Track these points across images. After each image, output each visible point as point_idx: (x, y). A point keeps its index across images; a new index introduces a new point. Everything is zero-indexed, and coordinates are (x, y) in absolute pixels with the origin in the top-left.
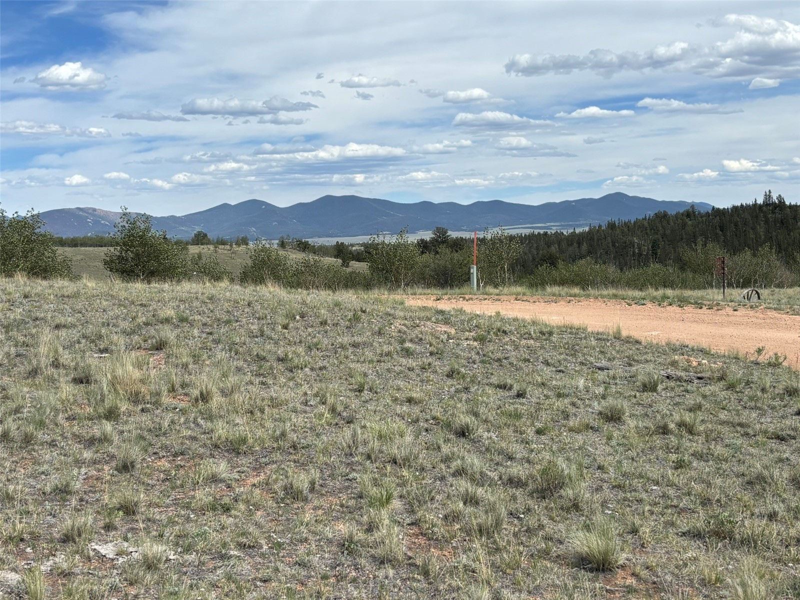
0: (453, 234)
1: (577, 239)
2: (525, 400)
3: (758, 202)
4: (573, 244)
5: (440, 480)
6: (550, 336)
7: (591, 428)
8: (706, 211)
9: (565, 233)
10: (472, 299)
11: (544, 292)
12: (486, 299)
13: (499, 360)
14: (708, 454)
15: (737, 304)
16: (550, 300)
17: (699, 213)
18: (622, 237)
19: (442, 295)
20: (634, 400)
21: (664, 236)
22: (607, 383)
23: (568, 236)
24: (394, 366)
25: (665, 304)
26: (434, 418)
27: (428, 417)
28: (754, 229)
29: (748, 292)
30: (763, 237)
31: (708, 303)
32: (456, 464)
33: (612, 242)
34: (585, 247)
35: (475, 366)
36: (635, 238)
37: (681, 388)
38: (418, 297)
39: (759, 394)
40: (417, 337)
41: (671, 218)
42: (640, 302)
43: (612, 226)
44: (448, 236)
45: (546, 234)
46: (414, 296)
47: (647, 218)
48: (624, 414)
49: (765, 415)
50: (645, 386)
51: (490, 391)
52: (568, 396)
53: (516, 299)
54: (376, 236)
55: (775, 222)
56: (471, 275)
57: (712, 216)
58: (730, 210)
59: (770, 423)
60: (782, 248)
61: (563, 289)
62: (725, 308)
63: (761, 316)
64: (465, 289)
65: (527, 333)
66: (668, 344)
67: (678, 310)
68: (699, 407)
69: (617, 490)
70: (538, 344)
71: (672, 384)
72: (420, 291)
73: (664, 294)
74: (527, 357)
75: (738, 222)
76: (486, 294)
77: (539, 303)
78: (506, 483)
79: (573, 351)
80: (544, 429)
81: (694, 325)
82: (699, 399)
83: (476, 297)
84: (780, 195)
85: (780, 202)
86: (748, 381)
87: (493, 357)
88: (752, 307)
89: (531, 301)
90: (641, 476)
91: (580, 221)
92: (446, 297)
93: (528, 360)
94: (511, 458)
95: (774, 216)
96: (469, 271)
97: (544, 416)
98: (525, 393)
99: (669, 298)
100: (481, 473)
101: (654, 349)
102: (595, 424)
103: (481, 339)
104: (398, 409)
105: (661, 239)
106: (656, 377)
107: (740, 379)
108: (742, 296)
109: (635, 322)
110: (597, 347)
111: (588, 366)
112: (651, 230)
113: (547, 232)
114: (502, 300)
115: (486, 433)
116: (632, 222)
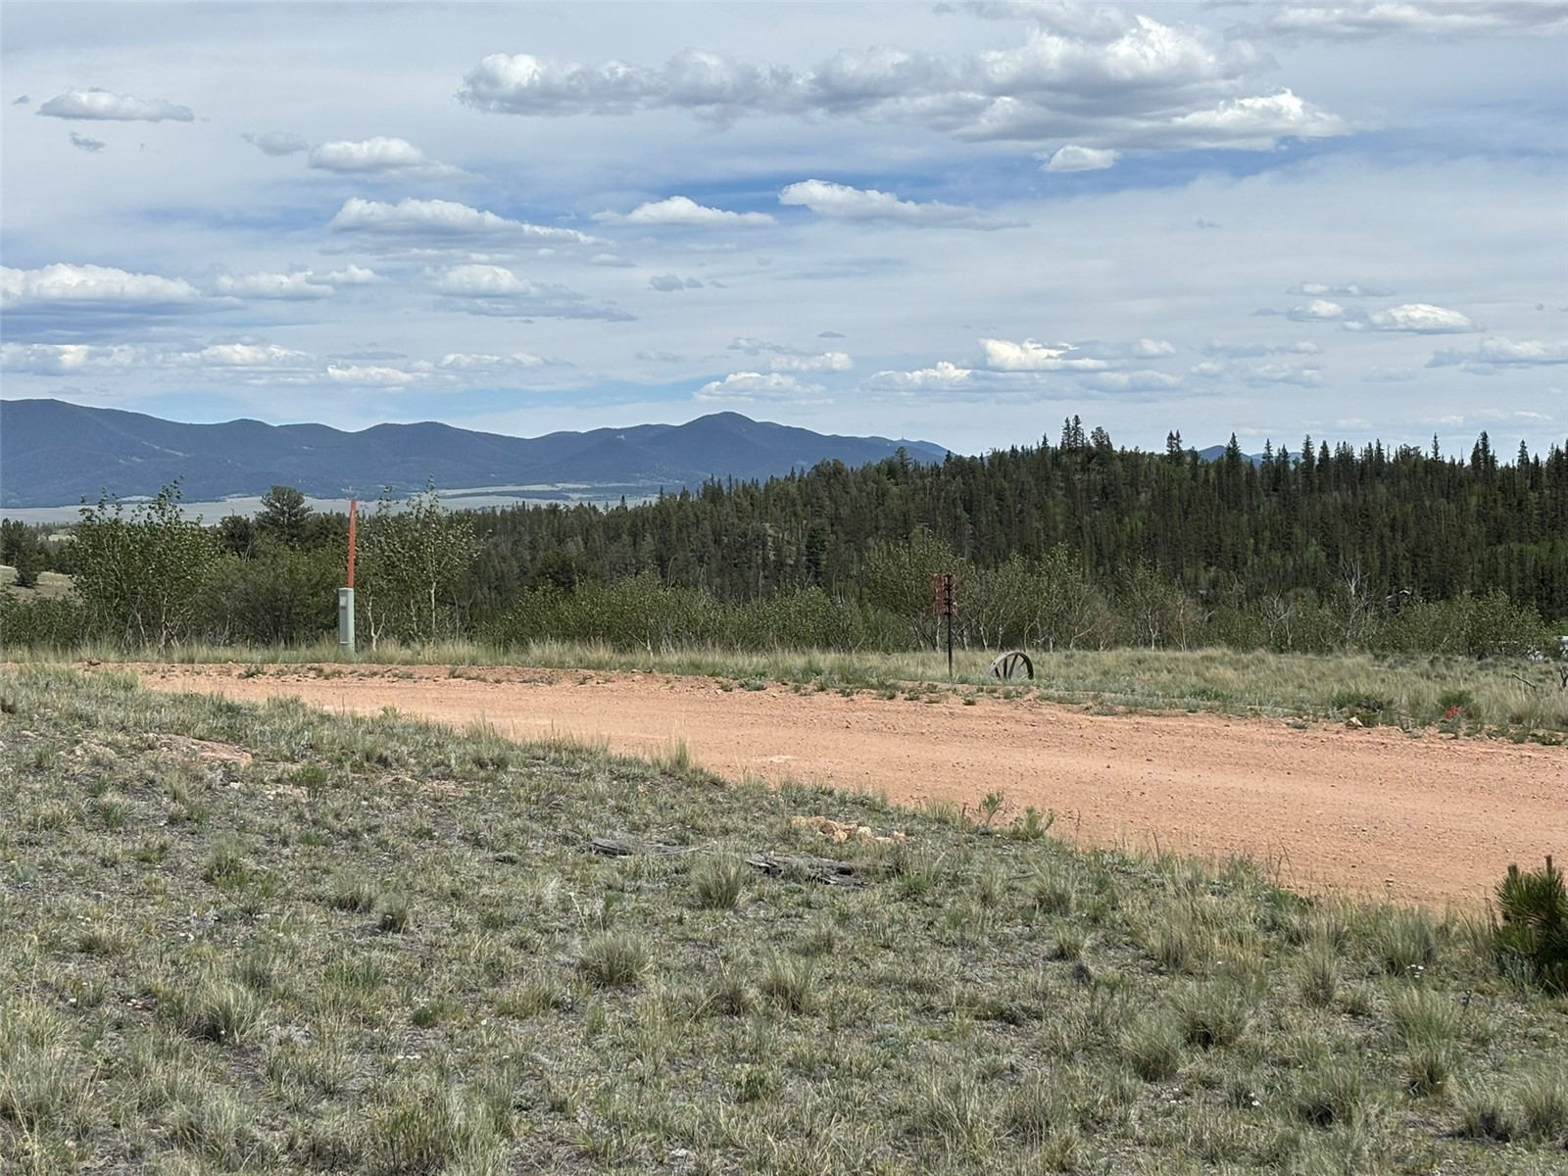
0: (317, 506)
1: (628, 524)
2: (399, 936)
3: (1051, 444)
4: (620, 536)
5: (126, 1159)
6: (497, 770)
7: (556, 1005)
8: (931, 463)
9: (601, 510)
10: (338, 674)
11: (523, 658)
12: (375, 674)
13: (353, 834)
14: (825, 1061)
15: (974, 688)
16: (537, 677)
17: (917, 467)
18: (736, 521)
19: (263, 662)
20: (676, 930)
21: (835, 520)
22: (616, 888)
23: (611, 516)
24: (64, 854)
25: (810, 687)
26: (147, 993)
27: (132, 990)
28: (1041, 507)
29: (1006, 660)
30: (1061, 527)
31: (910, 684)
32: (175, 1114)
33: (714, 533)
34: (648, 544)
35: (286, 851)
36: (768, 525)
37: (796, 897)
38: (197, 667)
39: (975, 908)
40: (141, 777)
41: (851, 477)
42: (752, 682)
43: (713, 494)
44: (305, 511)
45: (554, 510)
46: (188, 667)
47: (797, 475)
48: (641, 965)
49: (981, 960)
50: (706, 893)
51: (314, 916)
52: (514, 923)
53: (453, 675)
54: (95, 508)
55: (1088, 491)
56: (341, 612)
57: (945, 475)
58: (986, 462)
59: (992, 982)
60: (1106, 552)
61: (571, 648)
62: (947, 697)
63: (1028, 717)
64: (323, 649)
65: (443, 763)
66: (786, 787)
67: (838, 701)
68: (825, 945)
69: (587, 1161)
70: (466, 792)
71: (773, 887)
72: (202, 651)
73: (810, 662)
74: (427, 824)
75: (1005, 490)
76: (379, 661)
77: (509, 685)
78: (303, 1157)
79: (548, 807)
80: (435, 1013)
81: (874, 738)
82: (828, 925)
83: (350, 668)
84: (1099, 429)
85: (1099, 444)
86: (956, 875)
87: (338, 826)
88: (1007, 696)
89: (490, 679)
90: (653, 1124)
91: (636, 480)
92: (272, 668)
93: (429, 834)
94: (330, 1092)
95: (1086, 477)
96: (336, 604)
97: (443, 978)
98: (403, 919)
99: (819, 673)
100: (240, 1134)
101: (753, 798)
102: (567, 994)
103: (312, 781)
104: (53, 973)
105: (828, 529)
106: (733, 871)
107: (938, 872)
108: (993, 667)
109: (736, 732)
110: (610, 797)
111: (578, 847)
112: (805, 506)
113: (557, 506)
114: (416, 676)
115: (278, 1028)
116: (762, 486)
